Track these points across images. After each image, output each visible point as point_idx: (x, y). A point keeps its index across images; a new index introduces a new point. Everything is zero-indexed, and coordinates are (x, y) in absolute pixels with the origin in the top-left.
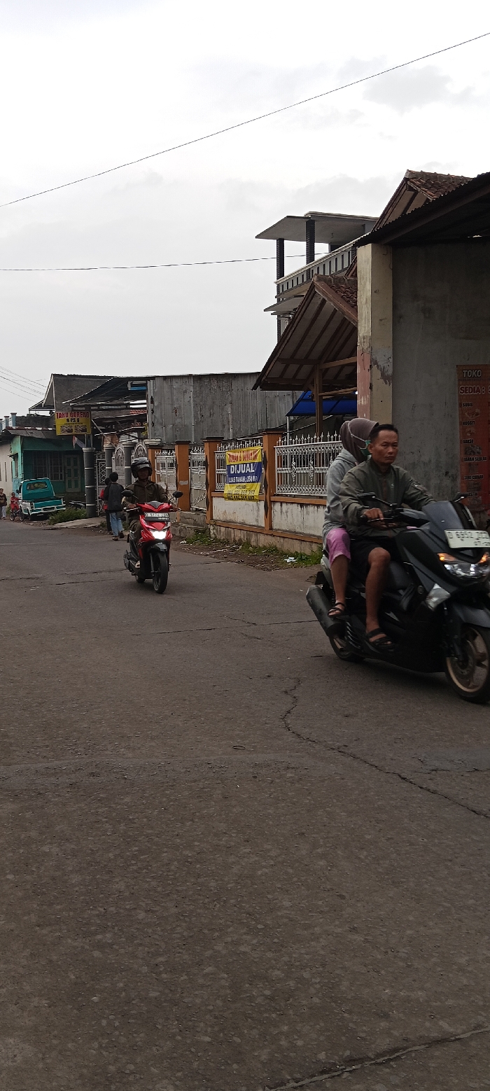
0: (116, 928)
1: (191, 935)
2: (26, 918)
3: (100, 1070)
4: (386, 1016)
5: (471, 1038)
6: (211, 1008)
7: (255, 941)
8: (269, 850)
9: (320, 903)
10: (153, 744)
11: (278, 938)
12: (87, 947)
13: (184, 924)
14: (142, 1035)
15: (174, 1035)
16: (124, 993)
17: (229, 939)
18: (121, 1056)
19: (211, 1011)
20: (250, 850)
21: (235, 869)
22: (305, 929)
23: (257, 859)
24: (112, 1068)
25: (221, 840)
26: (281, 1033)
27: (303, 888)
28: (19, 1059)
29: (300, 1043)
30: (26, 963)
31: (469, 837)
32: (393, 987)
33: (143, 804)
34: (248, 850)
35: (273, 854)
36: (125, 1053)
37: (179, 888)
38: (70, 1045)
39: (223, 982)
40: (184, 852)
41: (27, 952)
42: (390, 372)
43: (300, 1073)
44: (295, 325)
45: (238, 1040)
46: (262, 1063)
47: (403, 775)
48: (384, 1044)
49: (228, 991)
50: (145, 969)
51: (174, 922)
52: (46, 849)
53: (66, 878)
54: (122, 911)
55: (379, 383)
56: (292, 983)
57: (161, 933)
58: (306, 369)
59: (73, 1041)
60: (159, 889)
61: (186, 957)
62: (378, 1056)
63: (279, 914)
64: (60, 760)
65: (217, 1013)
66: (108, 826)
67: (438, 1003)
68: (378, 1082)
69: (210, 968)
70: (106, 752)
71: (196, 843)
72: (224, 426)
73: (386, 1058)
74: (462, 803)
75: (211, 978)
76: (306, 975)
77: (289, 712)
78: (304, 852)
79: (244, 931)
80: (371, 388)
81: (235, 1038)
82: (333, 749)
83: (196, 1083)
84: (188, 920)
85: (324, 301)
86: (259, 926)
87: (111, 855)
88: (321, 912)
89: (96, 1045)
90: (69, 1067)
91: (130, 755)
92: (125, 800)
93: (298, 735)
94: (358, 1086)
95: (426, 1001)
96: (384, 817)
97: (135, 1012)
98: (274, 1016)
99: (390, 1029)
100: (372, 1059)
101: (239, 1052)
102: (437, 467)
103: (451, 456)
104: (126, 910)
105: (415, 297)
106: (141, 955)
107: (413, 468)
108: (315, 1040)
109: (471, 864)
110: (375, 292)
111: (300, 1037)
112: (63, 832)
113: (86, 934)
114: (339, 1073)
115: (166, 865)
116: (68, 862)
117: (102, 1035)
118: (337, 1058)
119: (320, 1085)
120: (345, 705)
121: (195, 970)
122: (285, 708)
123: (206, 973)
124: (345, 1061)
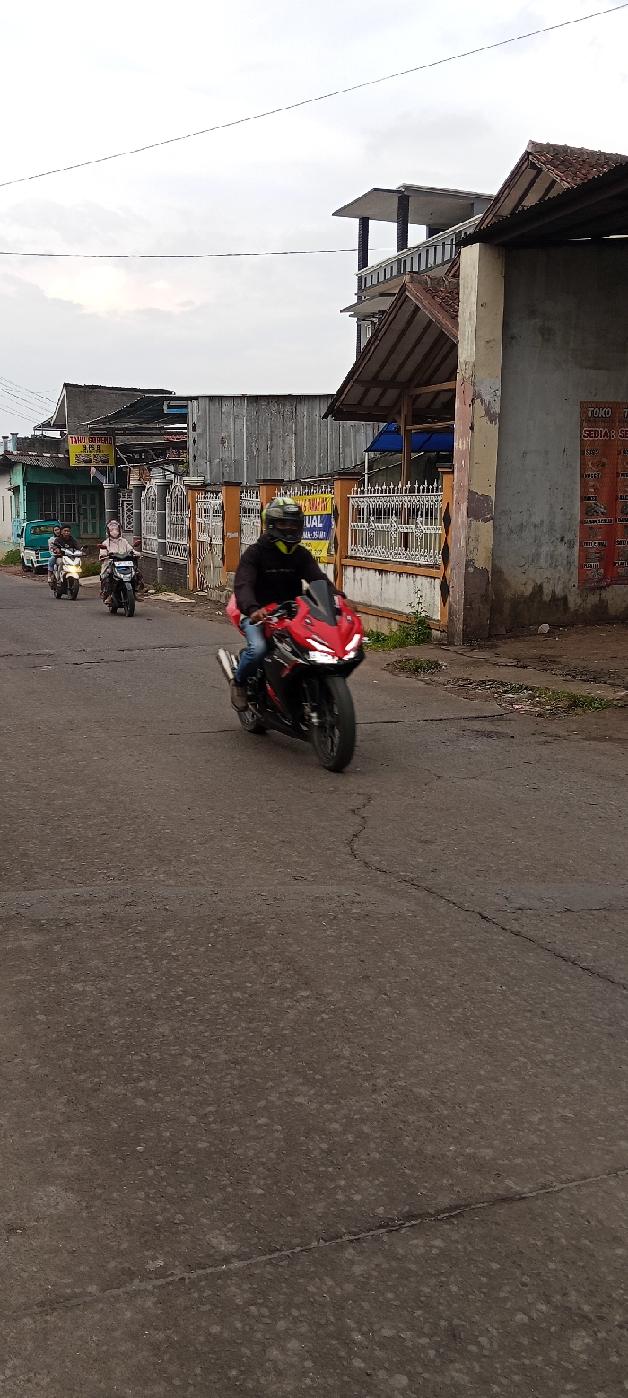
0: (160, 1075)
1: (243, 1083)
2: (61, 1062)
3: (148, 1220)
5: (536, 1198)
6: (264, 1160)
7: (312, 1092)
8: (331, 994)
9: (384, 1053)
10: (197, 869)
11: (337, 1089)
12: (129, 1095)
13: (235, 1073)
14: (191, 1186)
15: (225, 1188)
16: (170, 1143)
17: (284, 1089)
18: (168, 1206)
19: (263, 1164)
20: (308, 994)
21: (292, 1014)
22: (367, 1081)
23: (316, 1003)
24: (160, 1218)
26: (339, 1187)
27: (366, 1036)
28: (61, 1207)
29: (357, 1197)
30: (63, 1110)
31: (553, 987)
32: (459, 1143)
33: (188, 939)
34: (305, 994)
35: (335, 997)
36: (173, 1203)
37: (229, 1034)
38: (114, 1195)
39: (277, 1134)
40: (234, 995)
41: (64, 1098)
42: (497, 410)
43: (356, 1226)
44: (379, 338)
45: (291, 1193)
46: (319, 1218)
47: (485, 914)
48: (444, 1200)
49: (283, 1144)
50: (193, 1119)
51: (224, 1070)
52: (79, 986)
53: (104, 1019)
54: (166, 1056)
55: (482, 423)
56: (350, 1137)
57: (209, 1081)
58: (392, 394)
59: (118, 1190)
60: (207, 1034)
61: (237, 1107)
62: (438, 1212)
63: (339, 1063)
64: (91, 886)
65: (270, 1166)
66: (147, 963)
68: (437, 1238)
69: (264, 1120)
70: (144, 878)
71: (248, 985)
72: (284, 464)
73: (447, 1215)
74: (549, 947)
75: (265, 1130)
76: (366, 1129)
77: (356, 836)
78: (368, 998)
79: (301, 1081)
80: (472, 428)
81: (289, 1191)
82: (406, 881)
83: (248, 1234)
84: (238, 1067)
85: (417, 309)
86: (318, 1077)
87: (153, 995)
88: (384, 1063)
89: (142, 1195)
90: (115, 1216)
91: (172, 882)
92: (168, 934)
93: (367, 864)
94: (416, 1241)
95: (494, 1160)
96: (459, 961)
97: (183, 1163)
98: (330, 1170)
99: (452, 1185)
100: (432, 1215)
101: (294, 1205)
102: (551, 529)
103: (568, 517)
104: (171, 1055)
105: (533, 313)
106: (188, 1104)
107: (521, 530)
108: (373, 1195)
109: (553, 1017)
110: (481, 305)
111: (357, 1192)
112: (97, 968)
113: (127, 1081)
114: (397, 1228)
115: (215, 1007)
116: (105, 1002)
117: (149, 1185)
118: (395, 1213)
119: (377, 1239)
120: (422, 829)
121: (247, 1121)
122: (351, 831)
123: (259, 1125)
124: (404, 1216)
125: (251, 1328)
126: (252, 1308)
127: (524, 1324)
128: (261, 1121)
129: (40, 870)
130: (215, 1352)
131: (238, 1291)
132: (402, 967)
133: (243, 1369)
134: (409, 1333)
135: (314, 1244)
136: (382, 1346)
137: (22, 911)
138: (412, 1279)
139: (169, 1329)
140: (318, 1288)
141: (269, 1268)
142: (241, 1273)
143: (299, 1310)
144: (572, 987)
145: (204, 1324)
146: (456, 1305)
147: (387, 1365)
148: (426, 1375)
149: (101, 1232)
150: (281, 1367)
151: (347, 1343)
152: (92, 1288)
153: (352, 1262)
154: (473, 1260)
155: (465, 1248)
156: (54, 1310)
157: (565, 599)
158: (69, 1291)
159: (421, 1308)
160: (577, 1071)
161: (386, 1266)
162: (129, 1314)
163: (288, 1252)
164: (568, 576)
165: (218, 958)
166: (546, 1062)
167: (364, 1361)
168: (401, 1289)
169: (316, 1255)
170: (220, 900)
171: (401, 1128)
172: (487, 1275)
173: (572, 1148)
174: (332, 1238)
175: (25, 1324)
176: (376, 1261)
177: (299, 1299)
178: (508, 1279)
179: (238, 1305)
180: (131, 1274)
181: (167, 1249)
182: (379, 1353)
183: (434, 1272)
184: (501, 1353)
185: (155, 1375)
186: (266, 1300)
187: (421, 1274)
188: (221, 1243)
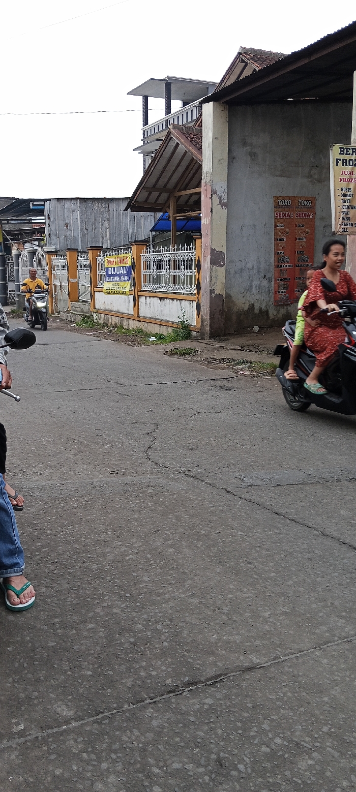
1: (78, 602)
3: (14, 697)
4: (213, 653)
5: (270, 666)
6: (93, 652)
7: (123, 605)
8: (135, 543)
9: (169, 578)
10: (51, 471)
11: (140, 603)
13: (74, 595)
14: (44, 672)
15: (66, 671)
16: (30, 644)
17: (106, 604)
18: (28, 687)
19: (92, 654)
20: (121, 543)
21: (110, 557)
22: (159, 596)
23: (126, 549)
24: (22, 695)
25: (100, 537)
26: (142, 667)
27: (158, 568)
29: (154, 673)
31: (272, 531)
32: (218, 633)
33: (44, 513)
34: (119, 543)
35: (138, 544)
36: (31, 685)
37: (70, 571)
39: (101, 634)
40: (74, 546)
42: (226, 201)
43: (154, 693)
44: (156, 162)
45: (111, 673)
46: (128, 688)
47: (228, 490)
48: (211, 672)
49: (105, 640)
50: (45, 627)
51: (66, 594)
55: (217, 208)
56: (149, 633)
57: (57, 602)
58: (164, 196)
60: (56, 571)
61: (75, 618)
62: (207, 680)
63: (141, 586)
65: (96, 656)
67: (249, 644)
68: (207, 698)
71: (83, 539)
72: (103, 238)
73: (213, 681)
74: (268, 508)
75: (92, 631)
76: (159, 627)
77: (150, 447)
78: (159, 544)
79: (116, 598)
80: (211, 212)
81: (109, 672)
82: (180, 473)
83: (82, 703)
85: (178, 144)
86: (127, 595)
88: (170, 584)
89: (11, 680)
92: (32, 510)
93: (157, 463)
94: (194, 700)
95: (241, 642)
96: (215, 518)
97: (38, 657)
98: (136, 655)
99: (216, 661)
100: (203, 682)
101: (112, 681)
102: (258, 271)
103: (268, 264)
105: (245, 144)
106: (42, 617)
107: (241, 272)
108: (165, 671)
109: (273, 549)
110: (215, 138)
111: (154, 669)
114: (180, 692)
115: (62, 554)
117: (15, 673)
118: (179, 682)
119: (168, 701)
120: (190, 442)
121: (81, 626)
122: (147, 445)
123: (89, 628)
124: (185, 684)
125: (84, 769)
126: (85, 755)
127: (266, 754)
128: (91, 626)
131: (75, 744)
134: (191, 765)
135: (126, 706)
136: (172, 775)
138: (192, 727)
139: (27, 774)
140: (129, 738)
141: (96, 726)
142: (77, 730)
143: (116, 753)
144: (284, 531)
145: (51, 769)
146: (222, 743)
151: (149, 775)
153: (151, 718)
154: (231, 711)
155: (225, 703)
157: (267, 311)
159: (198, 747)
160: (290, 582)
161: (174, 719)
163: (109, 713)
164: (268, 299)
166: (271, 578)
168: (185, 734)
169: (127, 714)
172: (241, 721)
173: (291, 632)
174: (138, 702)
176: (167, 716)
177: (116, 746)
178: (255, 723)
179: (74, 753)
181: (26, 717)
183: (207, 721)
184: (254, 775)
186: (93, 748)
187: (197, 723)
188: (63, 710)
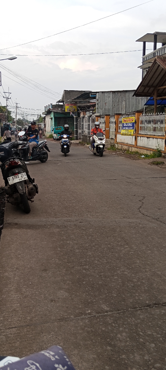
0: (89, 265)
1: (111, 268)
2: (64, 260)
3: (86, 300)
6: (116, 287)
7: (129, 271)
8: (133, 247)
9: (148, 262)
10: (99, 214)
11: (135, 271)
12: (81, 269)
14: (97, 293)
15: (106, 294)
16: (92, 282)
17: (121, 270)
18: (92, 297)
19: (116, 288)
21: (123, 251)
22: (144, 269)
23: (130, 249)
24: (89, 300)
25: (119, 243)
26: (136, 296)
27: (143, 258)
28: (64, 296)
29: (141, 298)
30: (65, 272)
33: (96, 231)
34: (127, 247)
35: (135, 248)
37: (107, 255)
39: (120, 281)
40: (108, 246)
41: (65, 269)
43: (141, 306)
44: (149, 73)
46: (131, 302)
49: (121, 284)
50: (98, 276)
51: (106, 264)
52: (68, 242)
53: (75, 250)
54: (91, 260)
56: (139, 283)
57: (102, 267)
58: (152, 89)
59: (79, 293)
60: (101, 255)
61: (109, 274)
62: (163, 303)
63: (136, 264)
64: (71, 217)
66: (85, 237)
68: (163, 310)
69: (116, 277)
70: (84, 216)
71: (112, 244)
72: (122, 109)
76: (143, 281)
77: (141, 207)
78: (144, 248)
79: (126, 268)
81: (123, 296)
82: (154, 219)
83: (112, 306)
84: (109, 264)
85: (159, 65)
86: (130, 267)
87: (87, 245)
88: (148, 265)
89: (85, 294)
90: (78, 299)
91: (91, 217)
93: (144, 214)
94: (157, 311)
97: (95, 287)
98: (134, 291)
100: (161, 304)
101: (124, 299)
104: (92, 260)
106: (96, 272)
108: (146, 298)
111: (141, 297)
112: (73, 238)
113: (81, 266)
114: (152, 307)
115: (103, 249)
116: (75, 246)
117: (86, 292)
118: (152, 303)
119: (146, 309)
120: (159, 206)
121: (112, 277)
122: (139, 206)
123: (115, 279)
124: (154, 304)
125: (113, 329)
126: (113, 324)
128: (116, 278)
129: (58, 213)
130: (103, 334)
131: (110, 320)
132: (153, 241)
133: (111, 339)
134: (155, 333)
135: (130, 309)
136: (147, 336)
137: (54, 223)
138: (156, 320)
139: (92, 328)
140: (131, 321)
141: (118, 315)
142: (110, 315)
143: (125, 326)
145: (101, 327)
147: (149, 341)
148: (160, 344)
149: (74, 303)
150: (121, 339)
151: (139, 335)
152: (72, 317)
153: (140, 315)
156: (62, 321)
158: (66, 317)
159: (158, 327)
161: (149, 316)
162: (81, 324)
163: (123, 311)
165: (104, 237)
167: (143, 340)
168: (153, 322)
169: (130, 312)
170: (104, 222)
171: (153, 282)
174: (135, 308)
175: (55, 324)
176: (146, 315)
177: (126, 323)
179: (109, 323)
180: (82, 314)
181: (91, 308)
182: (147, 338)
183: (162, 319)
185: (88, 339)
186: (117, 322)
187: (158, 319)
188: (105, 308)
